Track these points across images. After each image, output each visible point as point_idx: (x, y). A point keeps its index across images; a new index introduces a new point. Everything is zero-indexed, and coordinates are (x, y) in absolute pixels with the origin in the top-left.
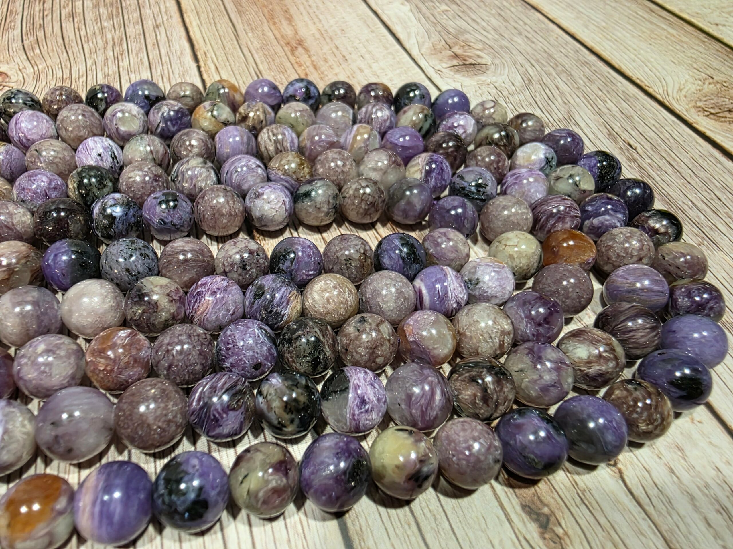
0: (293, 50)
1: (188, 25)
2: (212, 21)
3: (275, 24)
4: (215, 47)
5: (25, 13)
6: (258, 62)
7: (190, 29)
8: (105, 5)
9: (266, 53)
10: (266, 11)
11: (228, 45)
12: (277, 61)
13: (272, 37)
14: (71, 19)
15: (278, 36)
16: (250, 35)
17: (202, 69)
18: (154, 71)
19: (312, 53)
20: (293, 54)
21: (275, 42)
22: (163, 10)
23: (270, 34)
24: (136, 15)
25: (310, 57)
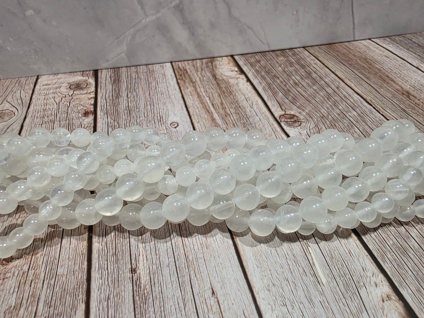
0: (408, 97)
1: (350, 86)
2: (359, 83)
3: (388, 83)
4: (372, 97)
5: (276, 84)
6: (398, 104)
7: (353, 88)
8: (306, 78)
9: (397, 99)
10: (378, 77)
11: (377, 95)
12: (406, 103)
13: (393, 91)
14: (297, 86)
15: (395, 90)
16: (382, 90)
17: (377, 109)
18: (356, 111)
19: (418, 98)
20: (410, 99)
21: (397, 94)
22: (333, 79)
23: (390, 89)
24: (323, 82)
25: (419, 100)
